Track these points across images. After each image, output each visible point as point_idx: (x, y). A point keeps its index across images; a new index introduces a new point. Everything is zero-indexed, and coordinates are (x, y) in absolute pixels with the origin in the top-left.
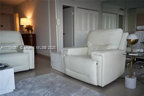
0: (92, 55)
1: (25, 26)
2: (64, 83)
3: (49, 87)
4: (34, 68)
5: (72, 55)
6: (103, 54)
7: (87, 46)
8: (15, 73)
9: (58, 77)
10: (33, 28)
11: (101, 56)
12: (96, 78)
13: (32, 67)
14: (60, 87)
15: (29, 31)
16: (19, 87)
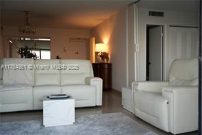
0: (163, 91)
1: (100, 54)
2: (129, 124)
3: (109, 126)
4: (101, 104)
5: (143, 91)
6: (175, 91)
7: (169, 81)
8: (76, 108)
9: (126, 118)
10: (109, 56)
11: (172, 92)
12: (167, 122)
13: (99, 103)
14: (122, 127)
15: (104, 60)
16: (80, 122)
